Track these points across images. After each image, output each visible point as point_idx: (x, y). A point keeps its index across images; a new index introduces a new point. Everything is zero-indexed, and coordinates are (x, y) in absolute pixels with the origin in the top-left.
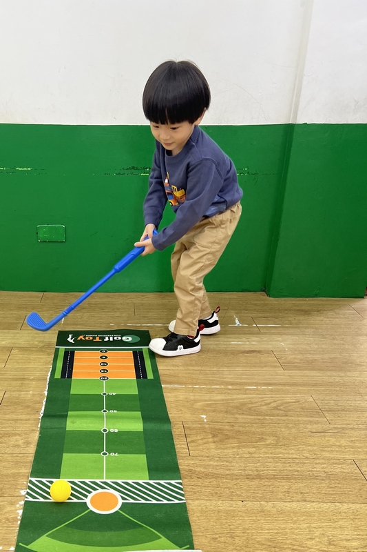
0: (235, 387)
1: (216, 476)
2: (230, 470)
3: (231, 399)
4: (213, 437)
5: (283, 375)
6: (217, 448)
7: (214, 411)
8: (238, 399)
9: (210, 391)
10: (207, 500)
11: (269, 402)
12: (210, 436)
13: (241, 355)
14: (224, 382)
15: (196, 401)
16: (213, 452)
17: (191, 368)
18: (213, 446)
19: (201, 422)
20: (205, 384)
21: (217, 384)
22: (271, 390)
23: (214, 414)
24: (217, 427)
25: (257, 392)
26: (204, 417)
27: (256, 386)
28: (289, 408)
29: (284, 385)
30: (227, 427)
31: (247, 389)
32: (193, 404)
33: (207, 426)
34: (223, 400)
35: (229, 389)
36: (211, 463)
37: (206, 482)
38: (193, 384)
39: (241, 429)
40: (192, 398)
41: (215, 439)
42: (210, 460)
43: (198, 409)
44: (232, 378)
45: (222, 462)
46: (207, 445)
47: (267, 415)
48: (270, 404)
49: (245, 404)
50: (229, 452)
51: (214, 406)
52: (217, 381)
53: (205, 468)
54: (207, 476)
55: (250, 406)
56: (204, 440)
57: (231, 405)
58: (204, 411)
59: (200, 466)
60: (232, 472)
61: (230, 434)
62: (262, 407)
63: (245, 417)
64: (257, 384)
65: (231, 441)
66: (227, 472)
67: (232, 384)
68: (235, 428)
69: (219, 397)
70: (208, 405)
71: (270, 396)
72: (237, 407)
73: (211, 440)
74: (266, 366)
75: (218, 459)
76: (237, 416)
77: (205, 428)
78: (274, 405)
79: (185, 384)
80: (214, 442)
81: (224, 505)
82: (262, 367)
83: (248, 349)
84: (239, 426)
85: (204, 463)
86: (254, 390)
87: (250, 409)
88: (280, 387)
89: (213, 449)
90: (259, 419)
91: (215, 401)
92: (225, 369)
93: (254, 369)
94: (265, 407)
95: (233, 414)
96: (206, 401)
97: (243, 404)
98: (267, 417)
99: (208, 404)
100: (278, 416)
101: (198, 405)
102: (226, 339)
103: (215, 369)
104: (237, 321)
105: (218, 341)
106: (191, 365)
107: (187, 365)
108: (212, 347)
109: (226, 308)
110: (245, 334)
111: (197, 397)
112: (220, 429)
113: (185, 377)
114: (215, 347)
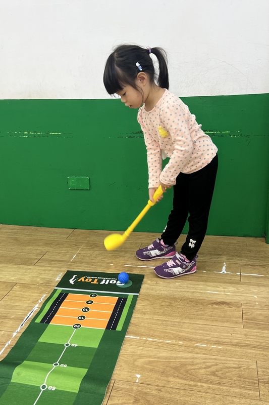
0: (186, 343)
3: (175, 358)
5: (239, 333)
7: (151, 370)
8: (182, 358)
9: (159, 346)
11: (210, 364)
12: (132, 401)
13: (210, 306)
14: (178, 336)
15: (140, 357)
17: (156, 317)
19: (132, 382)
20: (160, 337)
21: (170, 338)
22: (219, 351)
23: (150, 374)
24: (145, 390)
25: (205, 352)
26: (138, 376)
27: (207, 344)
28: (228, 374)
29: (235, 345)
30: (154, 392)
31: (196, 347)
32: (135, 360)
33: (135, 388)
34: (166, 358)
35: (179, 346)
38: (148, 336)
39: (167, 395)
40: (139, 352)
43: (137, 366)
44: (188, 333)
47: (200, 381)
48: (209, 367)
49: (186, 365)
51: (155, 364)
52: (173, 334)
55: (189, 367)
57: (172, 364)
58: (142, 369)
62: (200, 371)
63: (178, 380)
64: (209, 342)
67: (184, 339)
68: (161, 393)
69: (164, 354)
70: (150, 363)
71: (214, 357)
72: (176, 369)
74: (227, 321)
76: (171, 379)
77: (132, 390)
78: (213, 369)
79: (142, 335)
82: (223, 322)
83: (219, 300)
84: (166, 392)
86: (203, 348)
87: (187, 371)
88: (230, 348)
90: (190, 385)
91: (159, 358)
92: (188, 321)
93: (215, 324)
94: (202, 371)
95: (167, 376)
96: (150, 357)
97: (183, 365)
98: (199, 384)
99: (150, 361)
100: (211, 383)
101: (140, 362)
103: (177, 320)
104: (224, 268)
105: (196, 289)
106: (158, 314)
107: (154, 314)
108: (187, 295)
109: (221, 253)
110: (225, 282)
111: (145, 353)
112: (145, 393)
113: (145, 327)
114: (190, 294)
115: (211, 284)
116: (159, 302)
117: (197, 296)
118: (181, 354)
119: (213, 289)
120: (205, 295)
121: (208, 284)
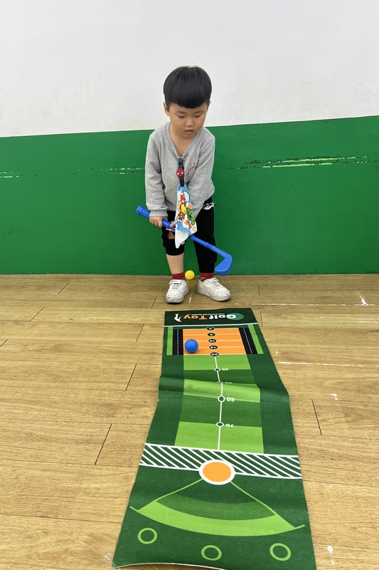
0: (365, 366)
1: (352, 459)
2: (366, 452)
3: (364, 378)
4: (345, 417)
6: (350, 428)
7: (345, 390)
8: (370, 378)
9: (340, 370)
10: (342, 484)
12: (343, 416)
13: (370, 334)
14: (354, 360)
15: (325, 379)
16: (347, 432)
17: (318, 346)
18: (346, 426)
19: (332, 400)
20: (336, 363)
21: (346, 363)
23: (345, 392)
24: (350, 406)
26: (335, 395)
30: (360, 407)
32: (322, 382)
33: (338, 405)
34: (354, 379)
35: (360, 368)
36: (344, 444)
37: (341, 464)
38: (321, 362)
39: (376, 409)
40: (321, 376)
41: (349, 419)
42: (344, 441)
43: (327, 387)
44: (362, 357)
45: (358, 443)
46: (339, 424)
50: (365, 433)
51: (345, 384)
52: (346, 359)
53: (338, 449)
54: (341, 457)
56: (336, 420)
57: (363, 384)
58: (334, 389)
59: (333, 446)
60: (369, 454)
61: (364, 414)
65: (366, 421)
66: (364, 455)
67: (362, 362)
68: (369, 408)
69: (349, 376)
70: (339, 384)
72: (370, 387)
73: (343, 419)
75: (352, 440)
76: (371, 395)
77: (337, 407)
79: (313, 362)
80: (347, 422)
81: (362, 491)
83: (377, 328)
84: (374, 406)
85: (337, 443)
89: (346, 429)
91: (346, 379)
92: (355, 347)
95: (365, 393)
96: (335, 379)
97: (376, 384)
99: (338, 382)
101: (328, 383)
102: (353, 318)
103: (344, 347)
104: (363, 301)
105: (345, 320)
106: (318, 343)
107: (315, 343)
108: (339, 326)
109: (351, 289)
110: (373, 313)
111: (326, 376)
112: (352, 408)
113: (313, 355)
114: (342, 325)
115: (359, 315)
116: (312, 333)
117: (350, 326)
118: (367, 375)
119: (363, 319)
120: (358, 325)
121: (355, 315)
